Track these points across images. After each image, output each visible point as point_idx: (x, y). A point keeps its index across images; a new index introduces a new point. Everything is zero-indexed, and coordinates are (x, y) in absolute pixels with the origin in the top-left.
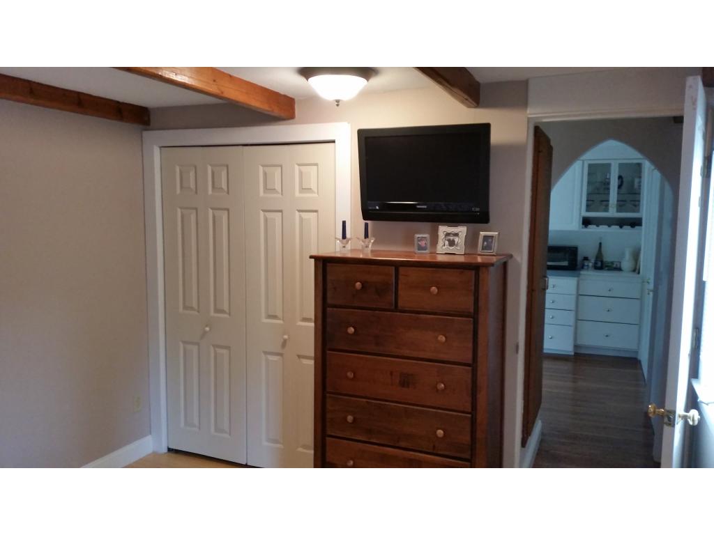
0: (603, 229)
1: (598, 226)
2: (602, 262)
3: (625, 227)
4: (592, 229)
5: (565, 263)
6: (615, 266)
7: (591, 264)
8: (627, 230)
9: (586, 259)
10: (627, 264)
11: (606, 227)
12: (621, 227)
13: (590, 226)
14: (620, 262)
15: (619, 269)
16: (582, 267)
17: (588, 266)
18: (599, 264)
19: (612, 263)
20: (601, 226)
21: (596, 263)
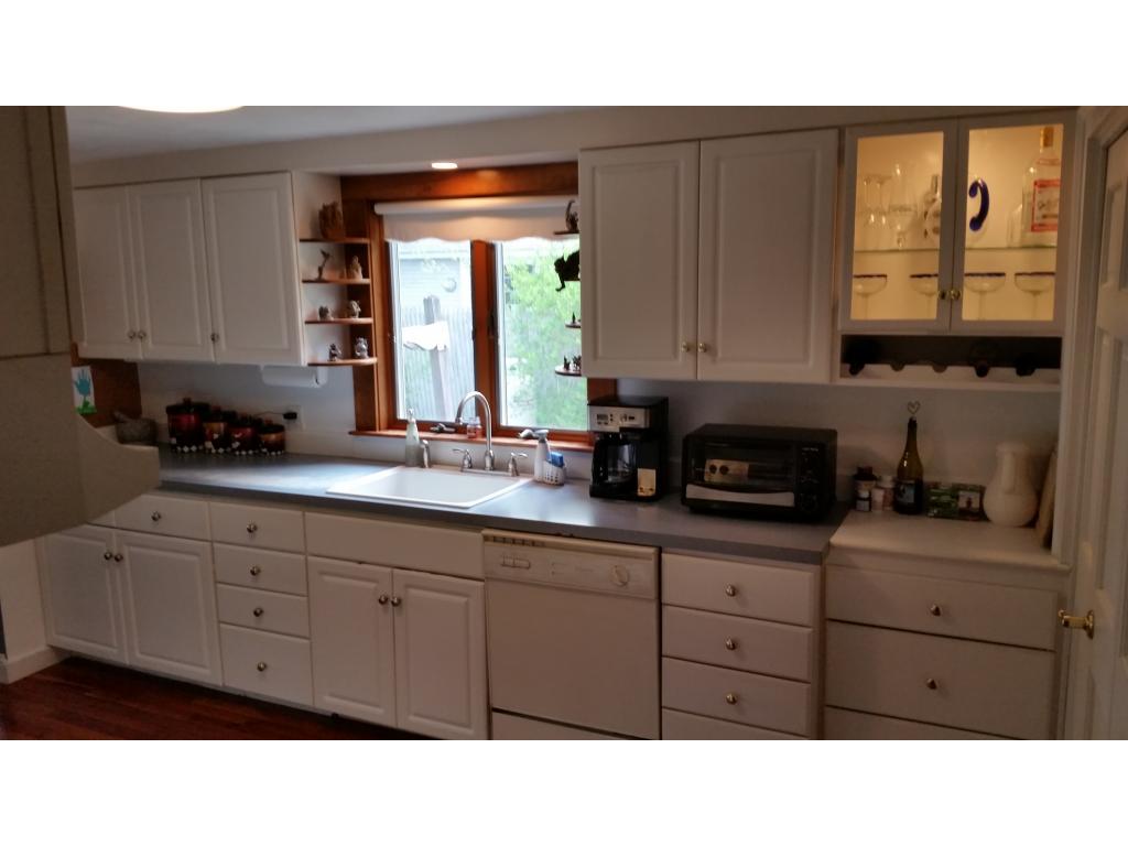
0: (918, 377)
1: (898, 366)
2: (919, 486)
3: (996, 372)
4: (879, 376)
5: (785, 499)
6: (962, 504)
7: (879, 496)
8: (1004, 381)
9: (865, 474)
10: (1003, 501)
11: (928, 370)
12: (982, 372)
13: (869, 368)
14: (981, 491)
15: (980, 515)
16: (852, 503)
17: (869, 499)
18: (909, 496)
19: (955, 491)
20: (908, 369)
21: (897, 491)
